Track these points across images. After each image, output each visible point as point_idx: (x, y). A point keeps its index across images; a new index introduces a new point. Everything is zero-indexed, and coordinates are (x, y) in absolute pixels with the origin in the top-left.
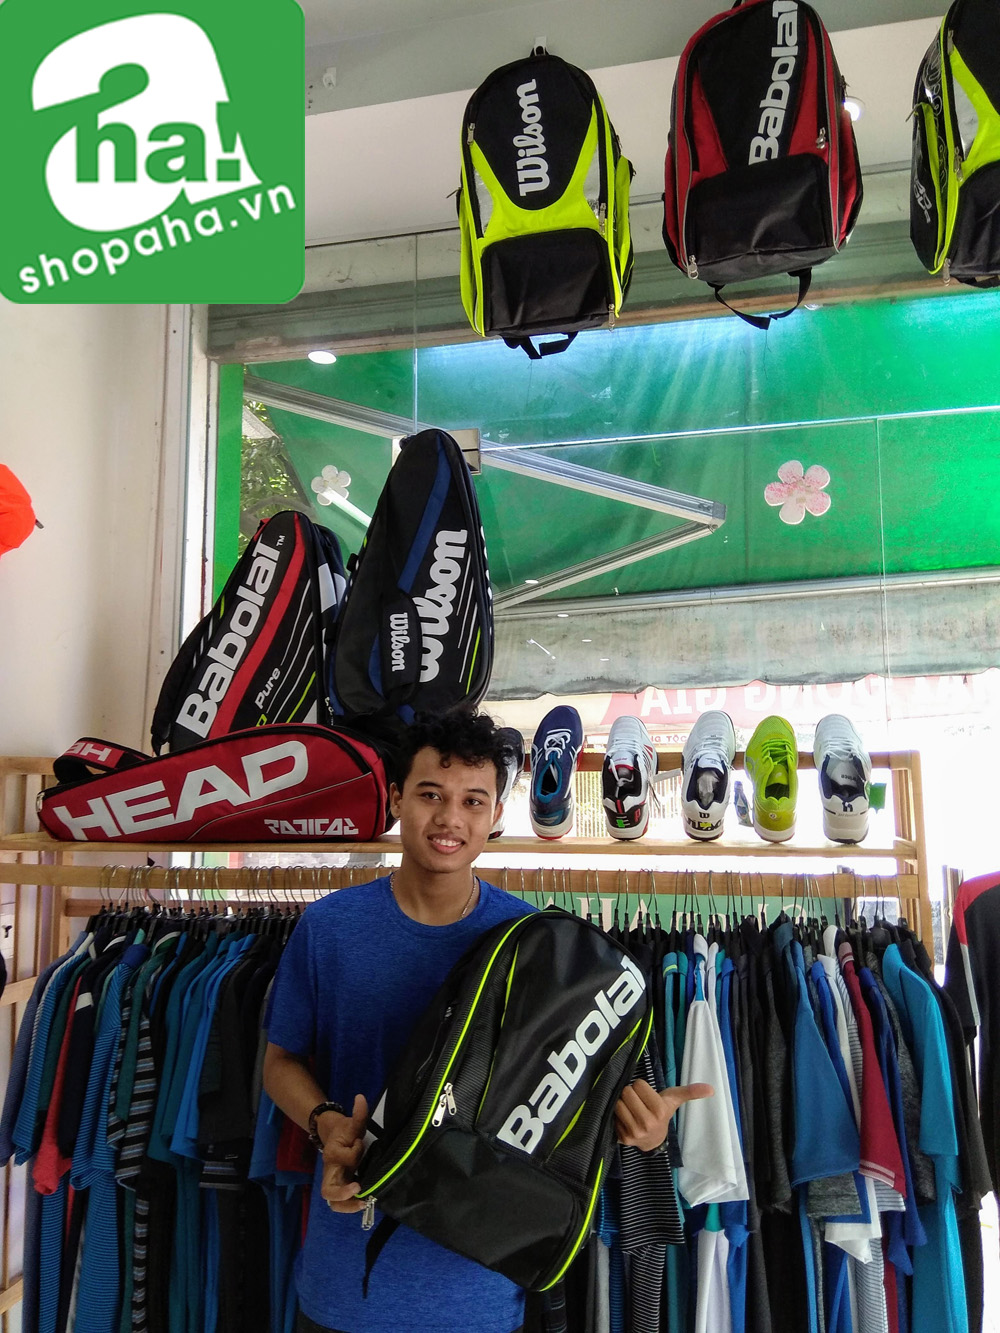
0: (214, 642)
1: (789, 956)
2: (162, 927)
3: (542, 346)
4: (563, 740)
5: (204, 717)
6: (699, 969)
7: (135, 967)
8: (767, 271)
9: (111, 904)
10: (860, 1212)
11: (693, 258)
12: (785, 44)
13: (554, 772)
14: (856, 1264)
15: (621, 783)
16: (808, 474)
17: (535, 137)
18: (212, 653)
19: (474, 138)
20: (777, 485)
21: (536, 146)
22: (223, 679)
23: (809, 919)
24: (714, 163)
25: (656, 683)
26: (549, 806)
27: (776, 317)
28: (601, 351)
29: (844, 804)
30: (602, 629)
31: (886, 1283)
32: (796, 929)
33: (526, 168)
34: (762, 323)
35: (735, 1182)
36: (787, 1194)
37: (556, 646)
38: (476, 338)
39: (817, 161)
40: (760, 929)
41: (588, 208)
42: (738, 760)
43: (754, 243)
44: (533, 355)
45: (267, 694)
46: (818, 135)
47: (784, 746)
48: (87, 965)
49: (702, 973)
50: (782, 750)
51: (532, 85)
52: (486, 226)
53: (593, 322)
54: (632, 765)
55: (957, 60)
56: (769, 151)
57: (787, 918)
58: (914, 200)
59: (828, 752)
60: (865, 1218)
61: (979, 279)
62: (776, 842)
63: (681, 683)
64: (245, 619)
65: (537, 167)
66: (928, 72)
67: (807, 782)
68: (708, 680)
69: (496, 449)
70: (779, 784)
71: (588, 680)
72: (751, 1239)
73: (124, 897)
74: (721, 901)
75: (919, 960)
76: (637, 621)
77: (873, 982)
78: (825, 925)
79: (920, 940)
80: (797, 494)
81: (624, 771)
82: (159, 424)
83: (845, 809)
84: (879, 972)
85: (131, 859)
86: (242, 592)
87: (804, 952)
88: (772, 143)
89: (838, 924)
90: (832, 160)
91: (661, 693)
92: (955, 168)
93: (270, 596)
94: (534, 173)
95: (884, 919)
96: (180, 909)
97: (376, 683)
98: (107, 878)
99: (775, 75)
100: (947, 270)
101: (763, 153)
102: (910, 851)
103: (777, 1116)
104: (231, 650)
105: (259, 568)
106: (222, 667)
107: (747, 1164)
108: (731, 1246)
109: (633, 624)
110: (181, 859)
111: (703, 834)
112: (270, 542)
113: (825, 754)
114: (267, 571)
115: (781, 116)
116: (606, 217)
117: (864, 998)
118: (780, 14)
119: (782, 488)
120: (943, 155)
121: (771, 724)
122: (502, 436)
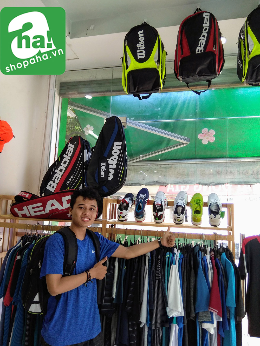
0: (57, 168)
1: (197, 254)
3: (142, 97)
4: (144, 197)
5: (53, 187)
6: (174, 257)
8: (200, 80)
9: (27, 234)
10: (211, 321)
11: (181, 77)
12: (206, 24)
13: (141, 205)
14: (210, 334)
15: (158, 208)
16: (209, 131)
17: (142, 45)
19: (127, 44)
20: (201, 134)
21: (142, 47)
22: (58, 178)
23: (204, 245)
24: (187, 53)
25: (171, 183)
26: (139, 213)
27: (202, 92)
28: (158, 98)
29: (214, 216)
31: (217, 339)
32: (200, 248)
33: (140, 52)
34: (199, 93)
35: (181, 312)
36: (193, 315)
37: (146, 173)
38: (125, 94)
39: (213, 54)
40: (191, 247)
41: (155, 63)
42: (188, 204)
43: (196, 74)
44: (140, 99)
45: (69, 182)
46: (213, 47)
48: (20, 248)
49: (175, 258)
50: (199, 202)
51: (142, 31)
52: (129, 66)
53: (156, 91)
54: (161, 204)
55: (249, 29)
56: (201, 50)
57: (198, 245)
58: (238, 64)
59: (211, 203)
60: (212, 322)
61: (254, 84)
62: (197, 225)
64: (65, 163)
65: (142, 52)
66: (242, 32)
67: (205, 210)
70: (198, 210)
72: (184, 326)
73: (30, 232)
74: (181, 240)
75: (231, 256)
77: (218, 262)
78: (208, 247)
79: (232, 252)
80: (206, 137)
81: (159, 205)
82: (46, 112)
83: (214, 218)
84: (220, 260)
85: (33, 222)
86: (65, 156)
87: (201, 254)
88: (202, 48)
89: (211, 247)
90: (217, 53)
91: (172, 186)
92: (248, 56)
93: (72, 157)
94: (142, 54)
95: (223, 246)
97: (97, 180)
98: (27, 227)
99: (203, 31)
100: (245, 82)
101: (200, 51)
102: (231, 229)
103: (192, 295)
104: (61, 170)
105: (69, 150)
106: (59, 174)
107: (184, 307)
108: (179, 328)
109: (166, 168)
110: (46, 223)
111: (178, 223)
112: (72, 143)
113: (210, 203)
115: (204, 41)
116: (159, 65)
117: (216, 265)
118: (205, 16)
119: (203, 135)
120: (245, 53)
121: (197, 194)
122: (132, 119)
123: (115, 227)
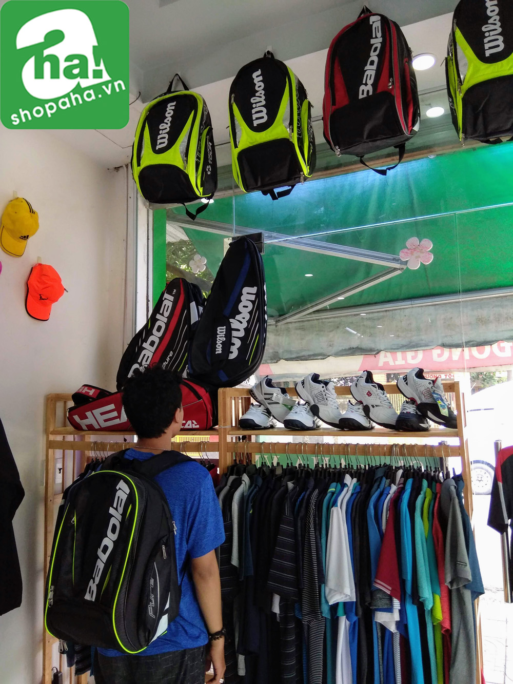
0: (145, 340)
3: (278, 193)
8: (377, 148)
11: (337, 147)
12: (376, 37)
16: (421, 244)
18: (145, 345)
19: (234, 101)
20: (406, 250)
21: (261, 102)
22: (148, 357)
24: (343, 99)
25: (385, 349)
27: (389, 169)
28: (319, 189)
30: (357, 323)
34: (383, 173)
35: (349, 594)
37: (334, 332)
39: (389, 95)
41: (284, 128)
43: (365, 137)
44: (274, 197)
45: (167, 363)
46: (389, 83)
51: (259, 72)
52: (239, 142)
55: (458, 33)
56: (368, 91)
60: (390, 610)
61: (491, 140)
63: (398, 349)
64: (159, 329)
65: (261, 111)
66: (450, 40)
68: (413, 347)
71: (350, 349)
72: (359, 620)
76: (375, 318)
80: (416, 254)
82: (125, 240)
86: (158, 316)
88: (369, 88)
90: (397, 93)
91: (389, 354)
92: (459, 89)
93: (169, 318)
94: (260, 114)
97: (209, 359)
99: (372, 53)
101: (365, 93)
104: (152, 344)
105: (165, 305)
106: (148, 351)
107: (356, 584)
112: (170, 293)
114: (168, 306)
115: (373, 73)
116: (293, 132)
118: (373, 22)
119: (408, 251)
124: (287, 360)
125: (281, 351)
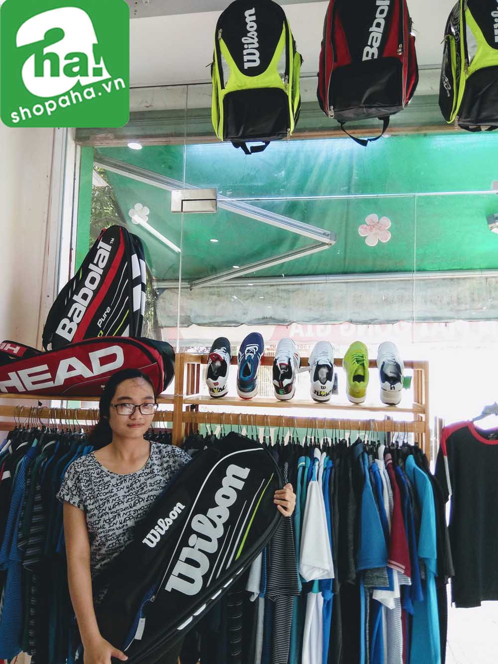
0: (76, 292)
1: (361, 460)
2: (47, 438)
3: (252, 148)
4: (254, 349)
5: (70, 331)
6: (315, 466)
7: (32, 458)
8: (369, 116)
9: (20, 425)
10: (388, 586)
11: (332, 107)
13: (249, 366)
14: (387, 609)
15: (282, 372)
16: (380, 221)
18: (75, 298)
19: (222, 37)
20: (365, 226)
21: (253, 43)
22: (80, 311)
23: (371, 442)
24: (345, 58)
25: (298, 321)
26: (246, 383)
27: (371, 140)
28: (280, 152)
29: (391, 386)
30: (272, 293)
31: (402, 618)
32: (365, 446)
33: (248, 54)
34: (364, 143)
35: (328, 570)
36: (354, 576)
37: (248, 301)
38: (218, 141)
39: (396, 62)
40: (348, 445)
41: (279, 77)
42: (338, 362)
43: (363, 101)
44: (247, 152)
45: (103, 320)
46: (398, 47)
47: (363, 357)
48: (8, 456)
49: (317, 467)
50: (361, 358)
51: (253, 11)
52: (226, 83)
53: (279, 137)
54: (287, 364)
55: (468, 14)
56: (373, 54)
57: (361, 441)
58: (442, 84)
59: (384, 360)
60: (391, 588)
61: (470, 127)
62: (357, 404)
63: (310, 322)
64: (93, 281)
65: (254, 54)
66: (453, 19)
67: (374, 375)
68: (323, 321)
69: (225, 200)
70: (359, 375)
71: (264, 318)
72: (335, 597)
73: (27, 422)
74: (329, 432)
75: (423, 462)
76: (291, 290)
77: (401, 474)
78: (379, 444)
79: (424, 453)
80: (374, 231)
81: (284, 366)
82: (49, 176)
83: (391, 388)
84: (404, 468)
85: (30, 403)
86: (91, 266)
87: (368, 458)
88: (375, 50)
89: (385, 445)
90: (405, 61)
91: (300, 326)
92: (465, 69)
93: (106, 269)
95: (407, 443)
96: (56, 429)
98: (19, 412)
99: (378, 15)
100: (457, 122)
101: (370, 55)
102: (421, 409)
103: (351, 537)
104: (85, 297)
105: (100, 255)
106: (80, 305)
107: (334, 561)
108: (324, 600)
109: (288, 291)
110: (56, 404)
111: (320, 398)
112: (107, 242)
113: (382, 361)
114: (104, 257)
115: (380, 36)
116: (288, 83)
117: (397, 482)
119: (367, 228)
120: (459, 62)
121: (357, 345)
122: (228, 193)
123: (197, 410)
124: (199, 325)
125: (192, 316)
